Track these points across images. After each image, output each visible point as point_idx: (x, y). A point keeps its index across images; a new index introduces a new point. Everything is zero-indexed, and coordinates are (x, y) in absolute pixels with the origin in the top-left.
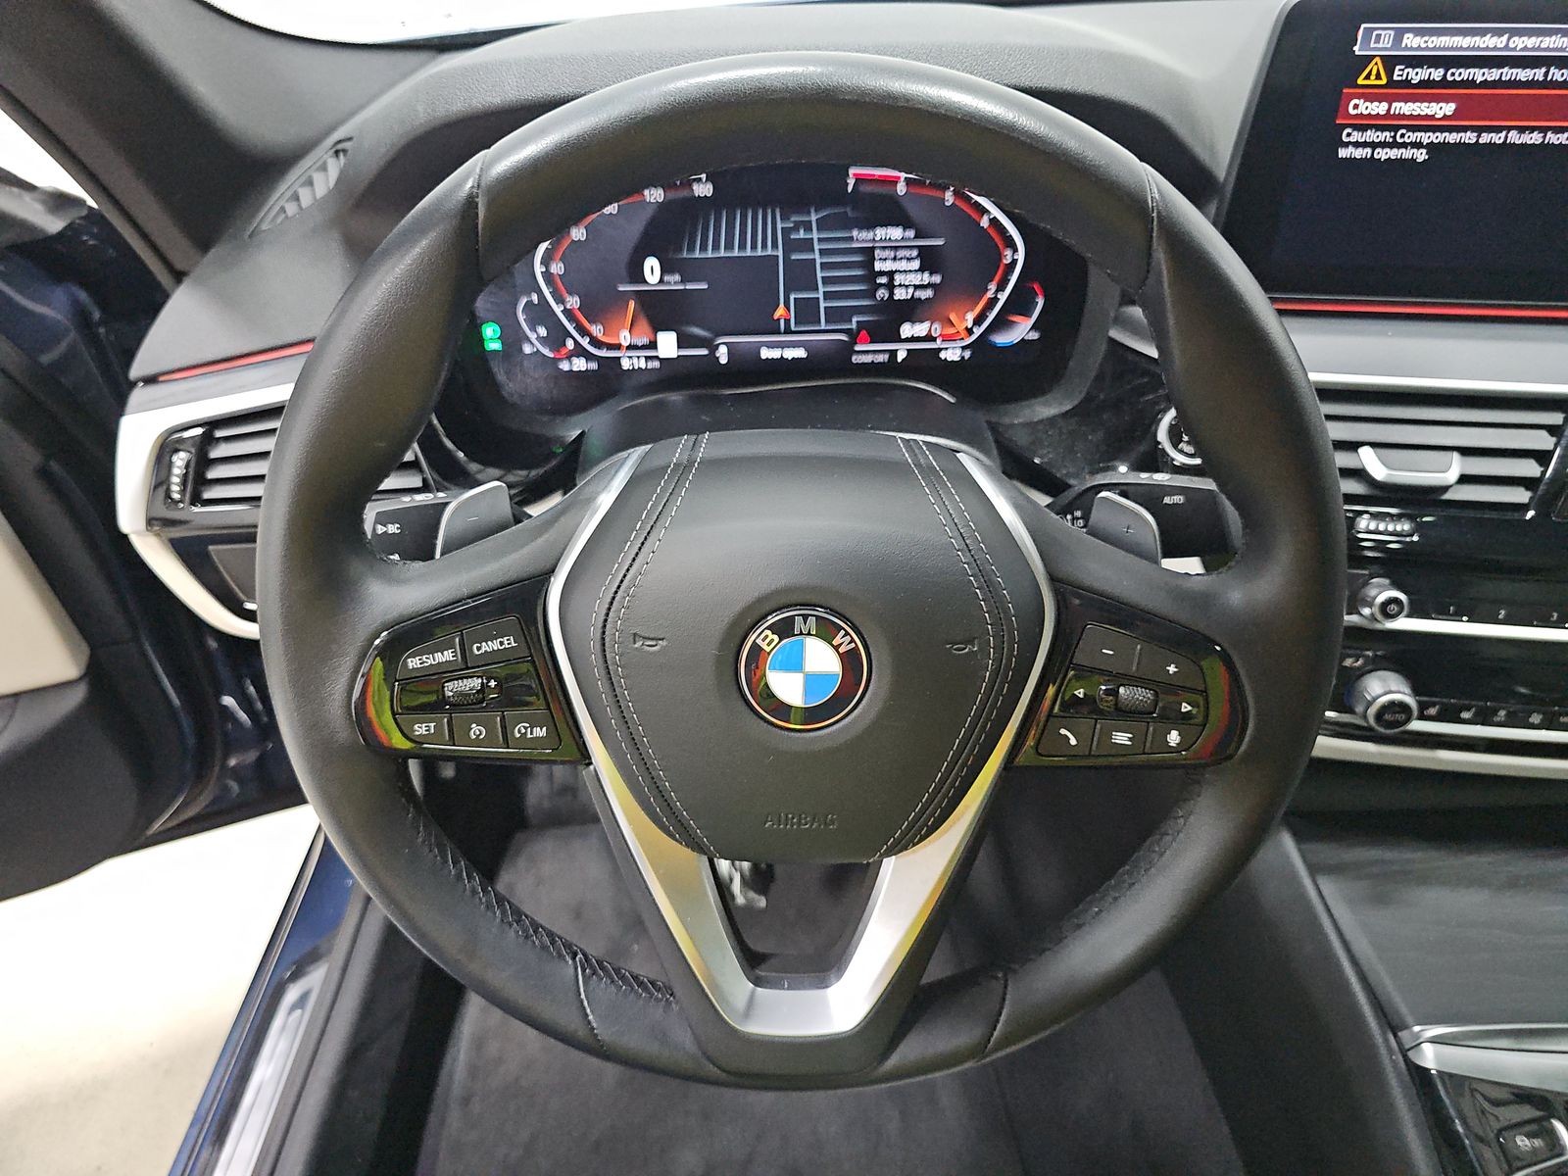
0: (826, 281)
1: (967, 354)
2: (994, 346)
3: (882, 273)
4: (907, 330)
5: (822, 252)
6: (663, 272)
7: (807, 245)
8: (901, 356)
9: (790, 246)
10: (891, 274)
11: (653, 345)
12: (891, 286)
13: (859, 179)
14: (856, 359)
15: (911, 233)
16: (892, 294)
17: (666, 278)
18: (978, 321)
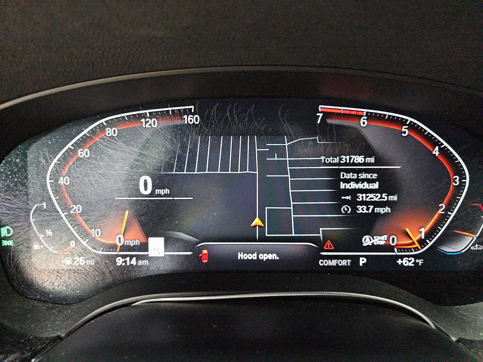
0: (296, 197)
1: (420, 262)
2: (445, 256)
3: (347, 192)
4: (367, 241)
5: (294, 173)
6: (155, 187)
7: (281, 167)
8: (362, 261)
9: (265, 167)
10: (354, 192)
11: (144, 247)
12: (354, 203)
13: (327, 115)
14: (323, 263)
15: (372, 160)
16: (354, 209)
17: (157, 191)
18: (430, 234)
